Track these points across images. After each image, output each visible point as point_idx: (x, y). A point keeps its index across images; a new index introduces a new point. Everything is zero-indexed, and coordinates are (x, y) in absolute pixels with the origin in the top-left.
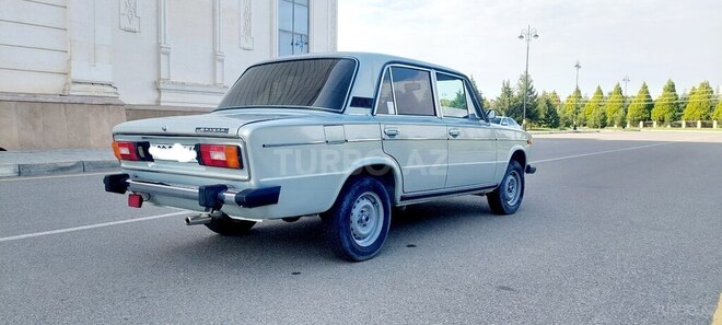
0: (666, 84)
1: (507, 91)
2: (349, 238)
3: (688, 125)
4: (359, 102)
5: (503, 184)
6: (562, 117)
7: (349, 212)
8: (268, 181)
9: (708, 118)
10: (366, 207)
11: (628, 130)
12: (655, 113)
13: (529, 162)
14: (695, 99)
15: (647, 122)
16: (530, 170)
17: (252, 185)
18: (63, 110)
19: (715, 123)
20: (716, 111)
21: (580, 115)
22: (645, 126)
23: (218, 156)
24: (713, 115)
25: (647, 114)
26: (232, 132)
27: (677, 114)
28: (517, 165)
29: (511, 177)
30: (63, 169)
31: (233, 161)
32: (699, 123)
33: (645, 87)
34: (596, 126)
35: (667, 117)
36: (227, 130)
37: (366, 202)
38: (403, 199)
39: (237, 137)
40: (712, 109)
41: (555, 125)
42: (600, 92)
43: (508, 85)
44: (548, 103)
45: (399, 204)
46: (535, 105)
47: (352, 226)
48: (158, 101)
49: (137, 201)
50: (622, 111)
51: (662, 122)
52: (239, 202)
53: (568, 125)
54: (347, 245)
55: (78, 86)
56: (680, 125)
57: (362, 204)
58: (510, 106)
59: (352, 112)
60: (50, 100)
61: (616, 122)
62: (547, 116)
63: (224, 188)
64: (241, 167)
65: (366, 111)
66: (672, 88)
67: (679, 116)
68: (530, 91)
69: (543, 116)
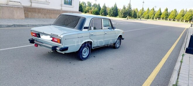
0: (165, 9)
1: (124, 8)
2: (82, 56)
3: (169, 20)
4: (86, 28)
5: (116, 42)
6: (138, 15)
7: (82, 51)
8: (66, 46)
9: (175, 18)
10: (86, 50)
11: (154, 20)
12: (162, 16)
13: (123, 37)
14: (172, 13)
15: (159, 18)
16: (123, 39)
17: (63, 47)
18: (7, 9)
19: (176, 20)
20: (177, 17)
21: (143, 15)
22: (159, 19)
23: (55, 40)
24: (176, 18)
25: (159, 16)
26: (59, 36)
27: (167, 17)
28: (120, 38)
29: (118, 41)
30: (9, 26)
31: (59, 42)
32: (172, 19)
33: (160, 9)
34: (146, 19)
35: (164, 17)
36: (58, 35)
37: (86, 49)
38: (93, 47)
39: (60, 37)
40: (176, 16)
41: (136, 18)
42: (148, 9)
43: (125, 6)
44: (135, 11)
45: (93, 48)
46: (131, 12)
47: (82, 53)
48: (31, 5)
49: (37, 45)
50: (153, 15)
51: (163, 18)
52: (60, 50)
53: (139, 18)
54: (81, 57)
55: (11, 2)
56: (167, 20)
57: (85, 49)
58: (125, 12)
59: (84, 30)
60: (4, 6)
61: (151, 18)
62: (134, 15)
63: (57, 47)
64: (61, 43)
65: (87, 30)
66: (167, 10)
67: (168, 17)
68: (130, 8)
69: (133, 15)
